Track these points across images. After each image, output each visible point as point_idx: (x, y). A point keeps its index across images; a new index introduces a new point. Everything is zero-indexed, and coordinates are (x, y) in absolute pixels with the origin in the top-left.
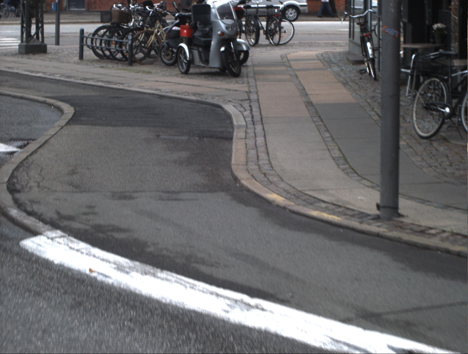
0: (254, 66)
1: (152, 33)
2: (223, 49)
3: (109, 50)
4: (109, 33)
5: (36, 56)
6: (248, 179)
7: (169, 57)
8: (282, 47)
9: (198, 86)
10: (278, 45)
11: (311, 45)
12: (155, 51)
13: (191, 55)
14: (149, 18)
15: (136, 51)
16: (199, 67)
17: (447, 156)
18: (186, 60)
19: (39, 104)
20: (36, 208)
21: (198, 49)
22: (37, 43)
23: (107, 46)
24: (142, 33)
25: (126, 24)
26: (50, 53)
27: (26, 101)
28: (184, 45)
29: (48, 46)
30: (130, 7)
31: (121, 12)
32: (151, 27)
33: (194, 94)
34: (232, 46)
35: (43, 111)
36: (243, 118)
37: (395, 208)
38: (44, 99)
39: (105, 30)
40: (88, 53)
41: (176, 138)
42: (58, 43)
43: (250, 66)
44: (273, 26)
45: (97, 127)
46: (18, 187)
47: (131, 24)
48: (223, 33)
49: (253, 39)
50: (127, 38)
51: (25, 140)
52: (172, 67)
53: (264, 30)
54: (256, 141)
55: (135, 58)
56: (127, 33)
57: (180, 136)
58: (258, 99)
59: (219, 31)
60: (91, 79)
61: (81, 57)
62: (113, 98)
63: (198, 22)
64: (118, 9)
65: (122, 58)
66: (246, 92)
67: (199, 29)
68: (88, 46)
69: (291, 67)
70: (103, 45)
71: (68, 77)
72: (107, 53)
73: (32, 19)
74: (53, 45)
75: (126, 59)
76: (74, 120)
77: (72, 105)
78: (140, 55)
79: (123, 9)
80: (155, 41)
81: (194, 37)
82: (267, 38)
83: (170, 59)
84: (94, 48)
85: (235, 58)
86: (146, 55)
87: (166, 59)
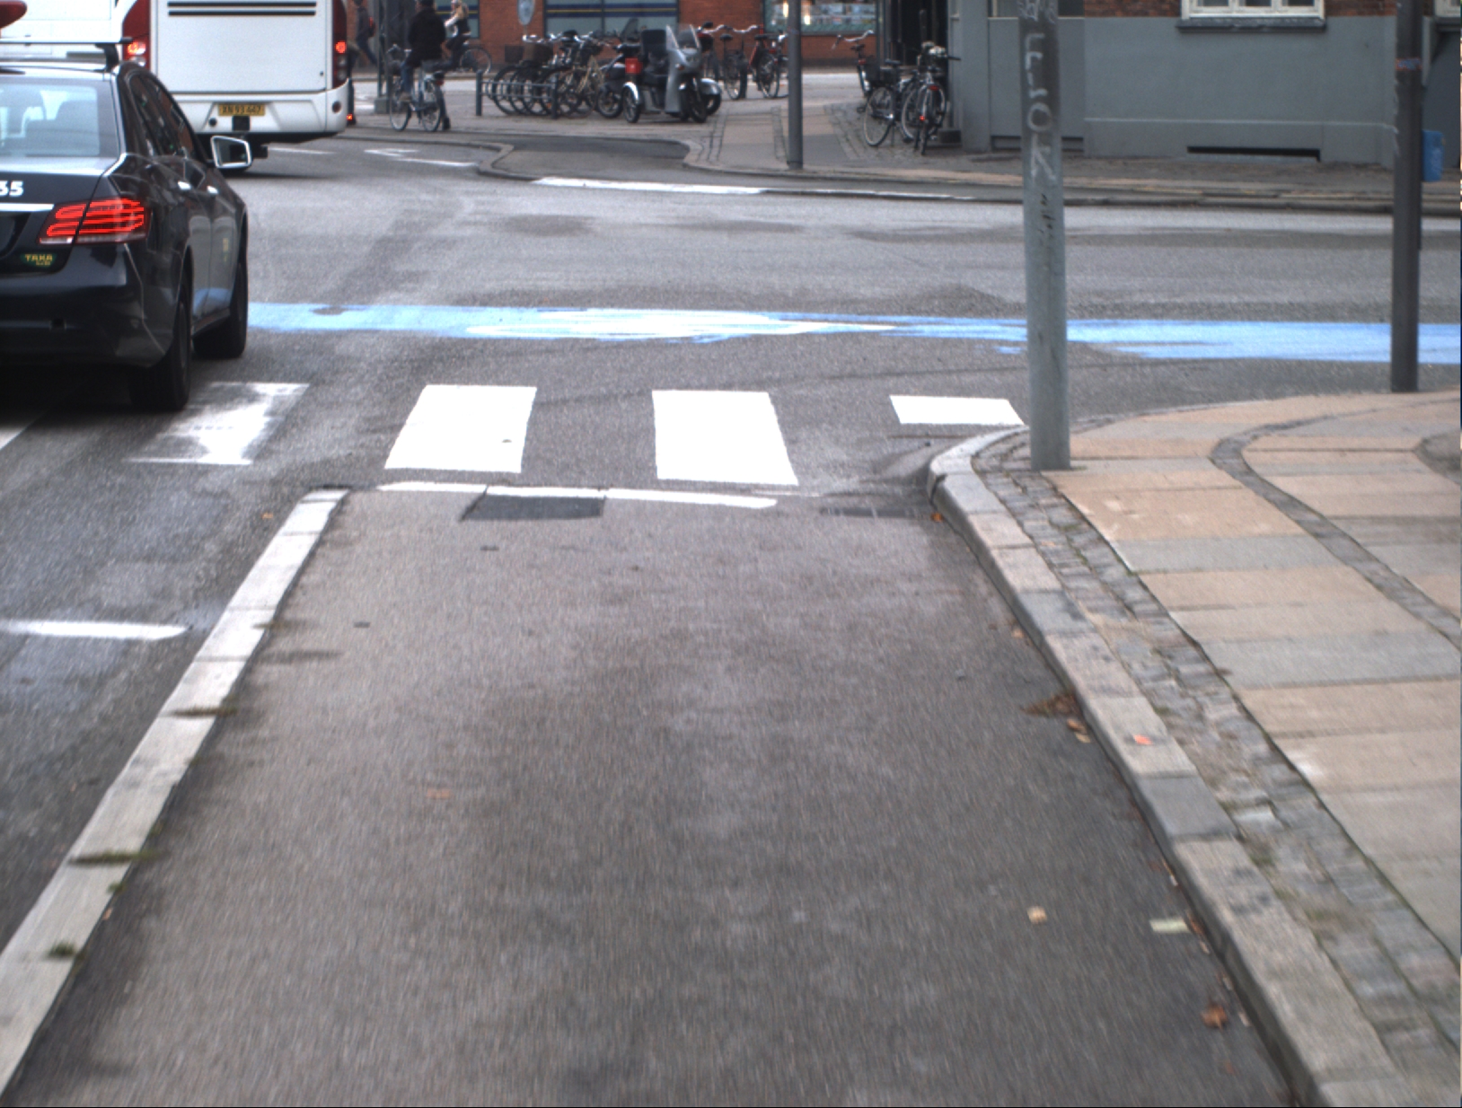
1: (584, 74)
2: (682, 87)
3: (521, 99)
14: (578, 55)
15: (562, 101)
16: (651, 113)
24: (570, 75)
28: (632, 86)
31: (539, 46)
32: (582, 65)
34: (695, 83)
39: (513, 73)
40: (488, 104)
47: (554, 62)
48: (683, 67)
50: (549, 82)
55: (561, 110)
56: (549, 75)
61: (479, 112)
63: (650, 53)
64: (532, 41)
65: (541, 112)
68: (489, 96)
72: (519, 105)
75: (548, 112)
79: (539, 41)
83: (611, 110)
84: (499, 98)
85: (699, 99)
86: (574, 108)
87: (605, 110)
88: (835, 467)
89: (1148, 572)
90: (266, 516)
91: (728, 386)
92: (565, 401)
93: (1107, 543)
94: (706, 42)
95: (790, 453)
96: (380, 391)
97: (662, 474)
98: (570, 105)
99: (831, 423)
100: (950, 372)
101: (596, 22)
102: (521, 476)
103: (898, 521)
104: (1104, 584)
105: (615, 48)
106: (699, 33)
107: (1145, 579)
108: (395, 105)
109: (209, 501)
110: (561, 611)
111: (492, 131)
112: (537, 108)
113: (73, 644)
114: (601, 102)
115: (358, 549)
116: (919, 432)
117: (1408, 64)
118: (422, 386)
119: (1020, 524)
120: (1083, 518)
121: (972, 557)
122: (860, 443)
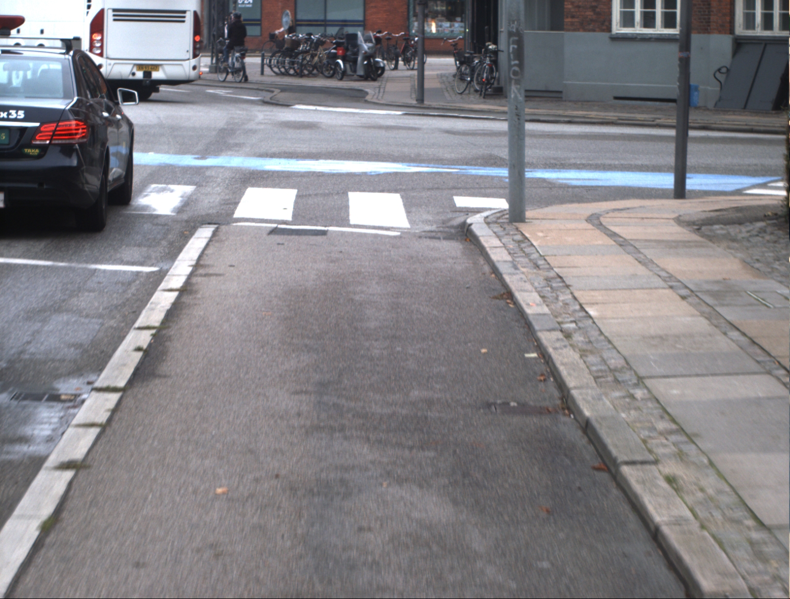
1: (316, 55)
2: (365, 62)
3: (284, 67)
14: (313, 45)
16: (350, 75)
24: (309, 55)
28: (340, 61)
30: (299, 36)
31: (294, 40)
32: (315, 51)
34: (372, 61)
39: (280, 54)
40: (267, 70)
47: (301, 49)
48: (366, 52)
50: (298, 59)
55: (304, 73)
56: (298, 55)
61: (262, 73)
63: (350, 45)
65: (294, 74)
70: (279, 64)
72: (283, 70)
75: (297, 74)
83: (329, 73)
84: (273, 66)
85: (374, 69)
86: (310, 72)
87: (326, 73)
88: (426, 222)
89: (548, 256)
90: (185, 232)
91: (382, 191)
92: (310, 195)
93: (534, 246)
94: (378, 40)
95: (408, 216)
96: (228, 189)
97: (352, 222)
98: (308, 71)
99: (426, 206)
100: (481, 188)
101: (322, 28)
102: (292, 222)
103: (452, 241)
104: (530, 260)
105: (332, 42)
106: (375, 36)
107: (546, 258)
108: (220, 68)
109: (160, 227)
110: (310, 265)
111: (269, 83)
112: (292, 72)
113: (115, 272)
114: (324, 69)
115: (227, 243)
116: (464, 210)
117: (684, 55)
118: (246, 188)
119: (500, 240)
120: (526, 238)
121: (480, 252)
122: (438, 213)
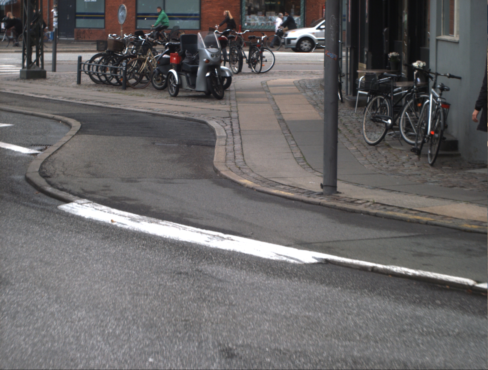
0: (236, 90)
1: (144, 60)
2: (208, 74)
3: (105, 75)
4: (105, 60)
5: (37, 81)
6: (226, 171)
7: (159, 82)
8: (263, 75)
9: (186, 106)
10: (259, 73)
11: (290, 73)
12: (147, 77)
13: (180, 81)
14: (141, 47)
15: (130, 77)
16: (186, 91)
17: (386, 157)
18: (175, 84)
19: (48, 120)
20: (65, 186)
21: (186, 74)
22: (37, 69)
23: (103, 72)
24: (135, 61)
25: (120, 52)
26: (49, 78)
27: (36, 118)
29: (47, 72)
30: (124, 36)
31: (116, 41)
32: (143, 55)
33: (183, 113)
34: (216, 72)
35: (53, 125)
36: (224, 131)
37: (335, 187)
38: (53, 116)
39: (101, 58)
41: (168, 145)
42: (54, 70)
43: (232, 91)
44: (255, 56)
45: (102, 136)
46: (48, 174)
47: (125, 52)
48: (208, 61)
49: (237, 67)
50: (122, 65)
51: (43, 146)
52: (162, 91)
53: (247, 60)
54: (234, 147)
55: (128, 82)
56: (122, 61)
57: (172, 143)
58: (238, 117)
59: (205, 58)
60: (91, 100)
61: (79, 82)
62: (112, 115)
63: (186, 50)
64: (113, 38)
65: (117, 83)
66: (228, 111)
67: (187, 56)
68: (85, 72)
69: (269, 92)
70: (100, 71)
71: (70, 98)
72: (103, 78)
73: (33, 47)
74: (50, 71)
75: (121, 84)
76: (82, 131)
77: (78, 120)
78: (132, 81)
79: (117, 38)
80: (147, 68)
81: (182, 64)
82: (250, 67)
83: (160, 84)
84: (91, 73)
85: (219, 83)
87: (157, 85)
114: (154, 79)
